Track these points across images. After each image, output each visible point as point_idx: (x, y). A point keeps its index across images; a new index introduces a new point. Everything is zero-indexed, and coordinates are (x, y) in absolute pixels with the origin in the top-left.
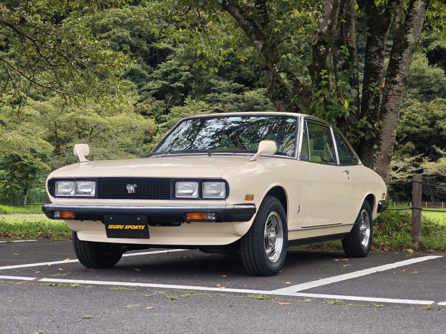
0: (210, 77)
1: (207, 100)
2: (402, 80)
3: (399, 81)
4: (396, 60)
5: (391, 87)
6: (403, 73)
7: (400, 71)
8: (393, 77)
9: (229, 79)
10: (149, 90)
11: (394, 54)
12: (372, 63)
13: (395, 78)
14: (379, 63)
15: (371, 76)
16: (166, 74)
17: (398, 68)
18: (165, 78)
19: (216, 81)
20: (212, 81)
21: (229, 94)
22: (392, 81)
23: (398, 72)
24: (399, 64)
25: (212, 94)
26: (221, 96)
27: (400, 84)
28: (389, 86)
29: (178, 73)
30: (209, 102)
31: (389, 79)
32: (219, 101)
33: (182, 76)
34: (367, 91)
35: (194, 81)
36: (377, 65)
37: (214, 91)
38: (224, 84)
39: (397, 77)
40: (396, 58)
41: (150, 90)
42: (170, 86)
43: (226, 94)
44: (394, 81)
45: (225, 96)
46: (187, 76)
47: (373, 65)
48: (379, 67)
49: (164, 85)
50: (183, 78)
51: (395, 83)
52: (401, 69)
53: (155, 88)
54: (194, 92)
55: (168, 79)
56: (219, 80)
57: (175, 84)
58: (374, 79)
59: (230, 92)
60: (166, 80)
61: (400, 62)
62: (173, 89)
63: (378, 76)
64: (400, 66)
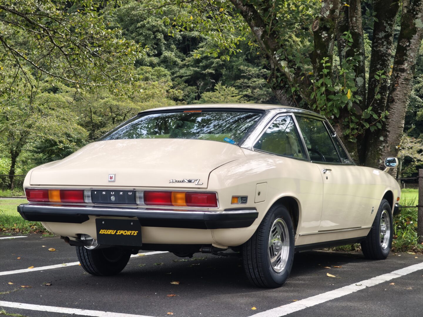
0: (240, 63)
1: (237, 86)
2: (410, 68)
3: (407, 69)
4: (404, 46)
5: (399, 75)
6: (411, 60)
7: (408, 58)
8: (401, 65)
9: (258, 66)
10: (181, 77)
11: (402, 40)
12: (380, 50)
13: (402, 66)
14: (387, 50)
15: (378, 63)
16: (198, 61)
17: (405, 55)
18: (197, 65)
19: (246, 68)
20: (242, 67)
21: (258, 80)
22: (400, 68)
23: (406, 60)
24: (407, 50)
25: (242, 80)
26: (250, 82)
27: (409, 72)
28: (396, 74)
29: (210, 60)
30: (238, 87)
31: (396, 66)
32: (249, 87)
33: (212, 63)
34: (374, 79)
35: (224, 67)
36: (385, 52)
37: (244, 77)
38: (254, 70)
39: (405, 64)
40: (404, 45)
41: (183, 76)
42: (201, 72)
43: (255, 79)
44: (402, 69)
45: (255, 82)
46: (217, 63)
47: (381, 52)
48: (386, 54)
49: (196, 72)
50: (214, 65)
51: (403, 70)
52: (409, 56)
53: (188, 74)
54: (224, 78)
55: (199, 66)
56: (248, 66)
57: (206, 71)
58: (381, 67)
59: (259, 78)
60: (198, 67)
61: (408, 48)
62: (205, 75)
63: (385, 64)
64: (408, 53)
